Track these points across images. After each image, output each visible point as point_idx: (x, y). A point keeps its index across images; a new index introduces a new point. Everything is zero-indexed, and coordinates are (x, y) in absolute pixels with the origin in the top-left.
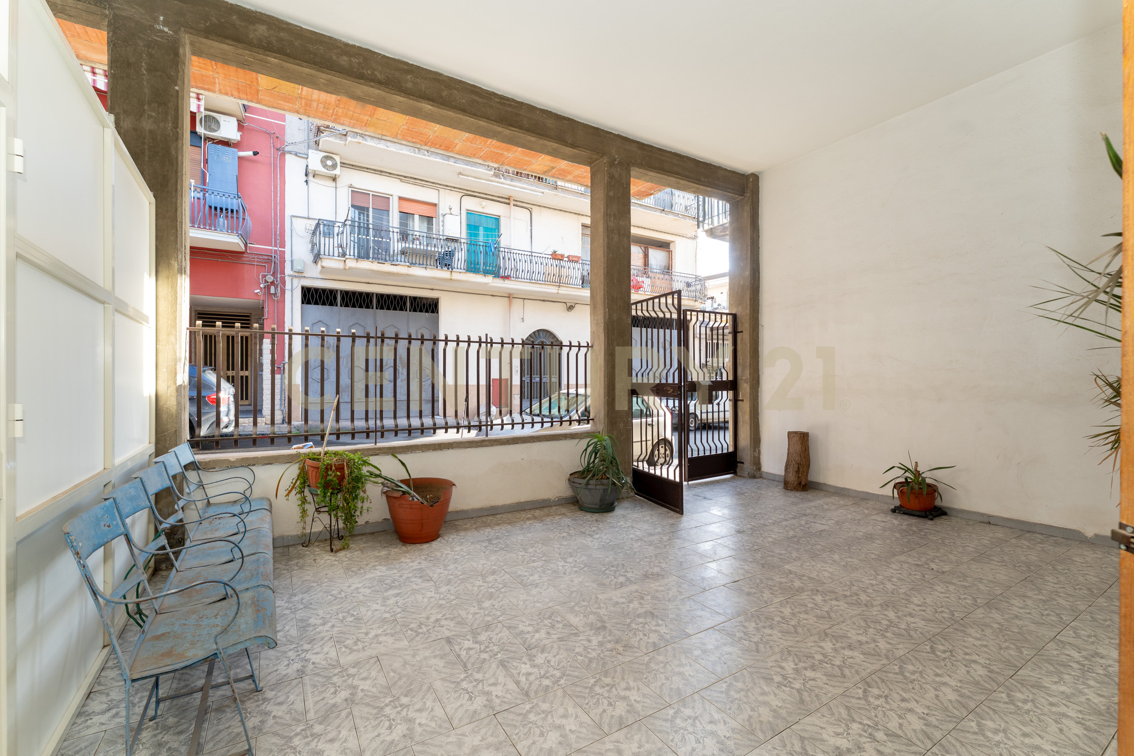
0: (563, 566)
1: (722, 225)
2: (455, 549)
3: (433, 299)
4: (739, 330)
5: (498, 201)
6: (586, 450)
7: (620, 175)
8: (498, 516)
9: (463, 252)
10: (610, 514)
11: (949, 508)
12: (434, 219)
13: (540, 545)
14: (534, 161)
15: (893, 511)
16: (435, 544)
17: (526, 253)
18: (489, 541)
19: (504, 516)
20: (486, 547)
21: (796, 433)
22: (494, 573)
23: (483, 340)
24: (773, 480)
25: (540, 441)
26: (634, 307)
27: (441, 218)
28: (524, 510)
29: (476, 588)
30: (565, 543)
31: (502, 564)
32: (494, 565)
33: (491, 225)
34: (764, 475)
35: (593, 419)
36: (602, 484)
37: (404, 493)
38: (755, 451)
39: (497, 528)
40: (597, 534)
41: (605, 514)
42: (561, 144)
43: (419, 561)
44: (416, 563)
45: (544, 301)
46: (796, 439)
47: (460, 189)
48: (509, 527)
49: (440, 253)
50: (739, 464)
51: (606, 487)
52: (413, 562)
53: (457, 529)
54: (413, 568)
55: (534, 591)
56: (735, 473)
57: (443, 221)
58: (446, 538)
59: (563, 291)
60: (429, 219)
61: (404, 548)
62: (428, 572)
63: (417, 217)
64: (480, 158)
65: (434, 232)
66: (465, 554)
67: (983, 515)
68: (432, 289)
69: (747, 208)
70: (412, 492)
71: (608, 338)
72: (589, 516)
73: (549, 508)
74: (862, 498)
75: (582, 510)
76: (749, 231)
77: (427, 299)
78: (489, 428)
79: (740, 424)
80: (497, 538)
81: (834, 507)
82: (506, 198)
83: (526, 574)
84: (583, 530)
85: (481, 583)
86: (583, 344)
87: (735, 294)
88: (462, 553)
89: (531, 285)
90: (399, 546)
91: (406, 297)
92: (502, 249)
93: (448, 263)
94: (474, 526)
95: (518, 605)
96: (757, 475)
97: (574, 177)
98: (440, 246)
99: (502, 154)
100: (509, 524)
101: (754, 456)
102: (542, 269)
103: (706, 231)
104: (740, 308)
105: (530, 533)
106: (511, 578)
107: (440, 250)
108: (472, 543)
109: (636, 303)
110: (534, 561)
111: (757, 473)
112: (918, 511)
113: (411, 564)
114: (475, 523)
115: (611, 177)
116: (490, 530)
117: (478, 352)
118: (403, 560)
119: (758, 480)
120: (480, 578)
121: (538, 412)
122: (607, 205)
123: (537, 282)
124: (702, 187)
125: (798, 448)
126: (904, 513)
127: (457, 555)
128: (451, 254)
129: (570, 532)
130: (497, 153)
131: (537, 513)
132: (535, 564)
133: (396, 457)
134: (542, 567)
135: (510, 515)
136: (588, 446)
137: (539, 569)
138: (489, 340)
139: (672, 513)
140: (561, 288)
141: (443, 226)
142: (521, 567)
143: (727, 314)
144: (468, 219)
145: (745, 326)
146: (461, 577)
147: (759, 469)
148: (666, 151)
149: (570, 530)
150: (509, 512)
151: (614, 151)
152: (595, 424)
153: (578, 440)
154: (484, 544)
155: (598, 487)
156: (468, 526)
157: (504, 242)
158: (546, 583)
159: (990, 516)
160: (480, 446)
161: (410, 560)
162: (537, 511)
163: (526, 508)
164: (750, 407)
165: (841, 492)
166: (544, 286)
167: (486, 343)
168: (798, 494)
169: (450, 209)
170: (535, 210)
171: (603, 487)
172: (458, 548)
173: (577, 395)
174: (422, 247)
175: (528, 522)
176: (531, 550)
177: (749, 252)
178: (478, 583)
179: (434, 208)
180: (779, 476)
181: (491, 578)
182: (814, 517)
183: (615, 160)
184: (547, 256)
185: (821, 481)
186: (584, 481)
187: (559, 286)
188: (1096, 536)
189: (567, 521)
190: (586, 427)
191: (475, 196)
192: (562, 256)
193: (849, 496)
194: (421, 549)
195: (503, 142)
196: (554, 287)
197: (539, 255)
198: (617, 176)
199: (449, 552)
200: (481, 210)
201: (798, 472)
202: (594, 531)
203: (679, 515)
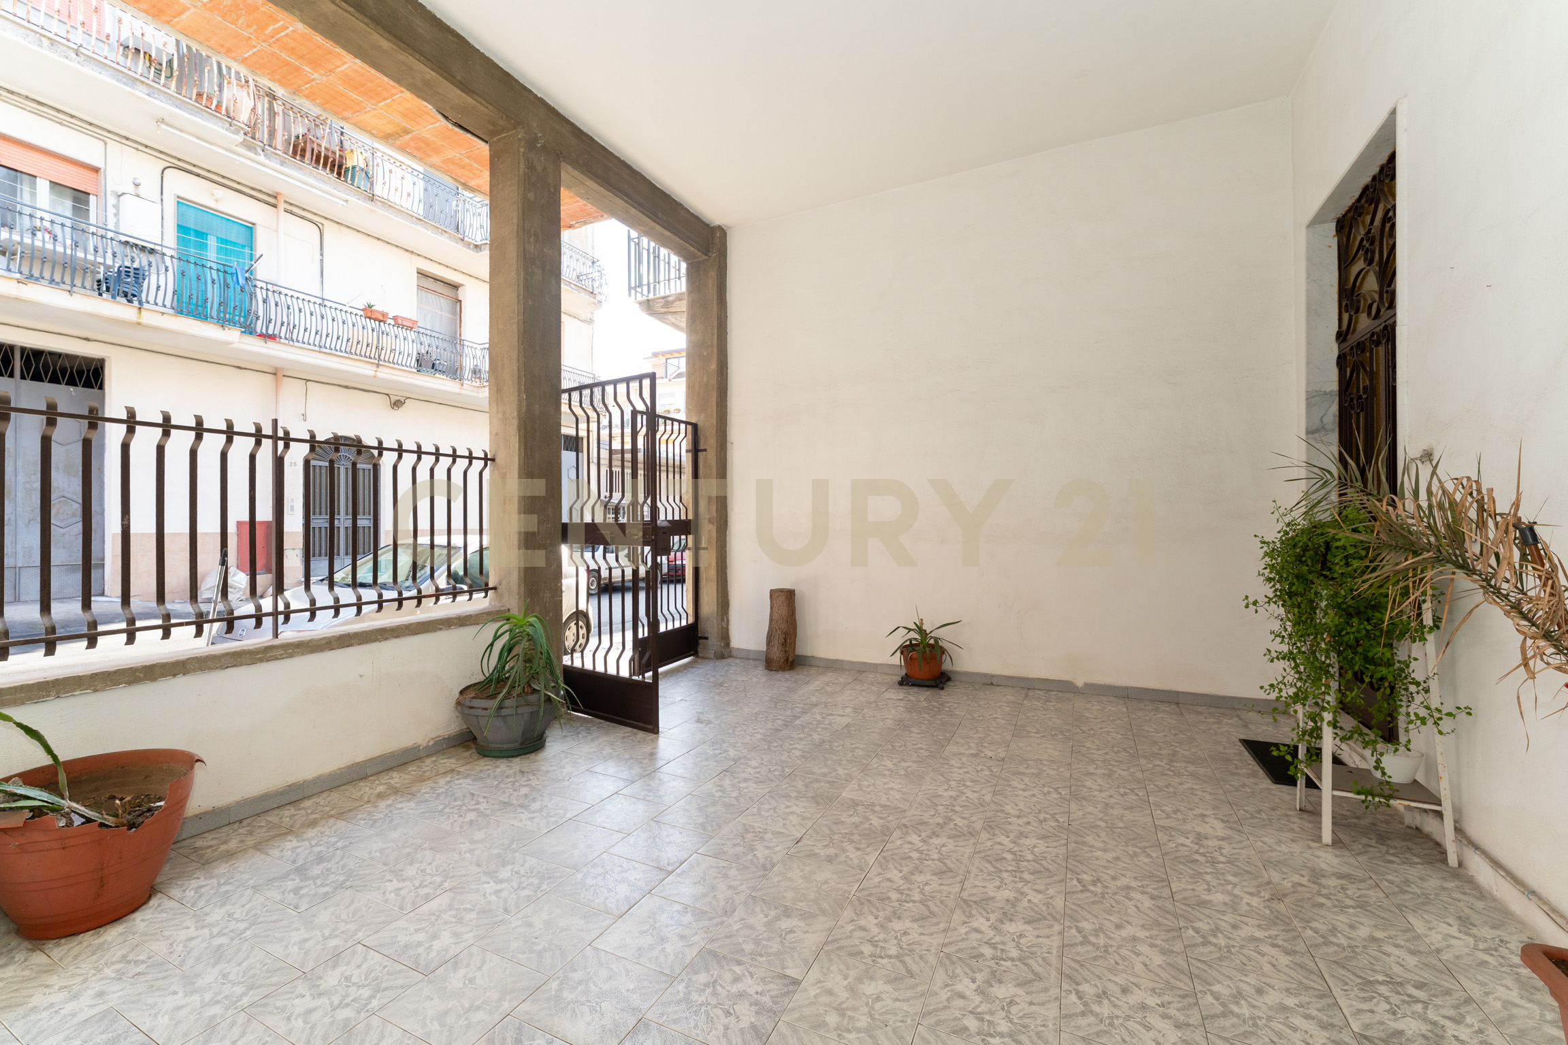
0: (497, 892)
1: (663, 298)
2: (209, 920)
3: (88, 361)
4: (702, 447)
5: (252, 196)
6: (492, 645)
7: (545, 168)
8: (307, 803)
9: (170, 273)
10: (541, 755)
11: (952, 672)
12: (92, 199)
13: (428, 853)
14: (369, 106)
15: (901, 683)
16: (141, 920)
17: (313, 299)
18: (301, 871)
19: (321, 800)
20: (296, 891)
21: (781, 591)
22: (336, 958)
23: (267, 430)
24: (748, 659)
25: (397, 637)
26: (565, 396)
27: (111, 200)
28: (366, 777)
29: (300, 1023)
30: (479, 835)
31: (352, 927)
32: (331, 936)
33: (236, 235)
34: (734, 653)
35: (494, 588)
36: (528, 704)
37: (37, 812)
38: (722, 620)
39: (311, 833)
40: (534, 800)
41: (532, 756)
42: (442, 75)
43: (98, 987)
44: (86, 999)
45: (347, 387)
46: (782, 598)
47: (161, 152)
48: (341, 824)
49: (107, 268)
50: (701, 641)
51: (535, 709)
52: (75, 997)
53: (205, 862)
54: (80, 1018)
55: (455, 981)
56: (696, 654)
57: (117, 207)
58: (175, 892)
59: (385, 374)
60: (80, 198)
61: (39, 958)
62: (134, 1016)
63: (43, 186)
64: (244, 61)
65: (93, 220)
66: (242, 926)
67: (986, 675)
68: (87, 339)
69: (713, 274)
70: (66, 803)
71: (526, 445)
72: (503, 766)
73: (418, 763)
74: (860, 670)
75: (485, 756)
76: (715, 306)
77: (69, 357)
78: (281, 618)
79: (703, 582)
80: (320, 859)
81: (838, 689)
82: (269, 195)
83: (421, 937)
84: (504, 798)
85: (308, 1002)
86: (478, 453)
87: (695, 395)
88: (232, 925)
89: (322, 356)
90: (20, 956)
91: (12, 347)
92: (259, 284)
93: (130, 292)
94: (251, 841)
95: (429, 1034)
96: (726, 654)
97: (444, 162)
98: (109, 255)
99: (298, 69)
100: (340, 815)
101: (722, 627)
102: (346, 332)
103: (640, 303)
104: (703, 416)
105: (395, 828)
106: (387, 962)
107: (109, 262)
108: (255, 888)
109: (570, 391)
110: (428, 899)
111: (725, 652)
112: (929, 680)
113: (70, 1007)
114: (250, 833)
115: (531, 167)
116: (295, 843)
117: (252, 458)
118: (38, 999)
119: (729, 660)
120: (302, 988)
121: (369, 579)
122: (524, 213)
123: (332, 352)
124: (658, 227)
125: (784, 611)
126: (913, 685)
127: (220, 934)
128: (138, 276)
129: (482, 807)
130: (287, 64)
131: (396, 778)
132: (433, 905)
133: (7, 718)
134: (450, 907)
135: (335, 795)
136: (496, 638)
137: (446, 917)
138: (281, 434)
139: (641, 734)
140: (381, 369)
141: (117, 215)
142: (402, 923)
143: (686, 423)
144: (180, 215)
145: (709, 442)
146: (246, 1001)
147: (728, 644)
148: (611, 154)
149: (478, 803)
150: (330, 790)
151: (535, 125)
152: (500, 597)
153: (477, 628)
154: (290, 885)
155: (520, 710)
156: (233, 844)
157: (263, 271)
158: (475, 950)
159: (993, 676)
160: (261, 660)
161: (63, 995)
162: (395, 774)
163: (369, 772)
164: (717, 558)
165: (834, 666)
166: (348, 362)
167: (274, 438)
168: (787, 675)
169: (137, 185)
170: (329, 228)
171: (529, 709)
172: (217, 915)
173: (432, 546)
174: (60, 249)
175: (382, 804)
176: (411, 871)
177: (716, 337)
178: (300, 1005)
179: (93, 175)
180: (760, 652)
181: (332, 979)
182: (826, 706)
183: (536, 140)
184: (355, 311)
185: (809, 654)
186: (494, 703)
187: (378, 365)
188: (1086, 684)
189: (464, 785)
190: (480, 602)
191: (198, 175)
192: (384, 315)
193: (843, 670)
194: (100, 946)
195: (314, 28)
196: (369, 366)
197: (339, 307)
198: (539, 168)
199: (192, 932)
200: (212, 204)
201: (784, 644)
202: (526, 796)
203: (652, 736)
